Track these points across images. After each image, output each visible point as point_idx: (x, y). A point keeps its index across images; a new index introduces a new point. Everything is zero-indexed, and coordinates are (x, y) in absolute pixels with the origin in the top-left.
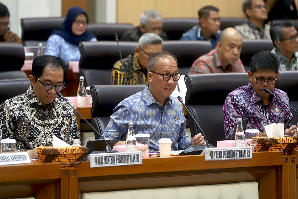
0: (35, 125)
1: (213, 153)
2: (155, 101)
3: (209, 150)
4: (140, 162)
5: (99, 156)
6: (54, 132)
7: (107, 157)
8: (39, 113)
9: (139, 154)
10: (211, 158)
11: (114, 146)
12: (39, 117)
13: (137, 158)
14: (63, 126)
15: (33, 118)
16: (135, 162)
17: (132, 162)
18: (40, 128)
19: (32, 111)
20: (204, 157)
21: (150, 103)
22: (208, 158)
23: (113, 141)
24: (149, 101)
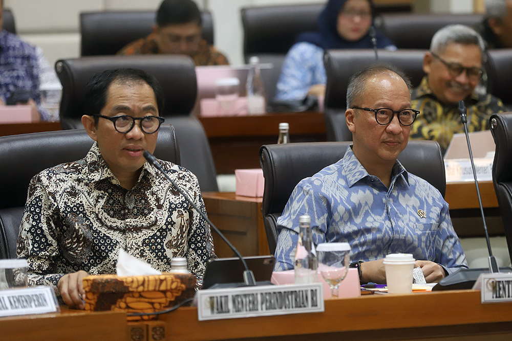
0: (103, 230)
1: (501, 286)
2: (366, 174)
3: (490, 279)
4: (321, 308)
5: (219, 295)
6: (147, 245)
7: (237, 296)
8: (113, 203)
9: (318, 288)
10: (496, 297)
11: (274, 273)
12: (112, 213)
13: (312, 299)
14: (170, 230)
15: (97, 215)
16: (307, 308)
17: (300, 307)
18: (116, 236)
19: (98, 197)
20: (478, 294)
21: (356, 179)
22: (487, 296)
23: (270, 260)
24: (353, 176)
